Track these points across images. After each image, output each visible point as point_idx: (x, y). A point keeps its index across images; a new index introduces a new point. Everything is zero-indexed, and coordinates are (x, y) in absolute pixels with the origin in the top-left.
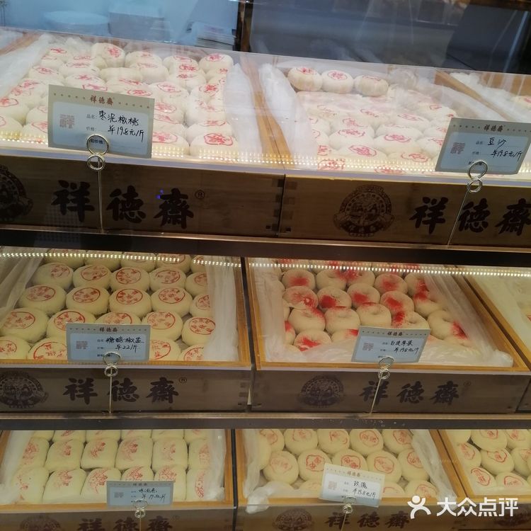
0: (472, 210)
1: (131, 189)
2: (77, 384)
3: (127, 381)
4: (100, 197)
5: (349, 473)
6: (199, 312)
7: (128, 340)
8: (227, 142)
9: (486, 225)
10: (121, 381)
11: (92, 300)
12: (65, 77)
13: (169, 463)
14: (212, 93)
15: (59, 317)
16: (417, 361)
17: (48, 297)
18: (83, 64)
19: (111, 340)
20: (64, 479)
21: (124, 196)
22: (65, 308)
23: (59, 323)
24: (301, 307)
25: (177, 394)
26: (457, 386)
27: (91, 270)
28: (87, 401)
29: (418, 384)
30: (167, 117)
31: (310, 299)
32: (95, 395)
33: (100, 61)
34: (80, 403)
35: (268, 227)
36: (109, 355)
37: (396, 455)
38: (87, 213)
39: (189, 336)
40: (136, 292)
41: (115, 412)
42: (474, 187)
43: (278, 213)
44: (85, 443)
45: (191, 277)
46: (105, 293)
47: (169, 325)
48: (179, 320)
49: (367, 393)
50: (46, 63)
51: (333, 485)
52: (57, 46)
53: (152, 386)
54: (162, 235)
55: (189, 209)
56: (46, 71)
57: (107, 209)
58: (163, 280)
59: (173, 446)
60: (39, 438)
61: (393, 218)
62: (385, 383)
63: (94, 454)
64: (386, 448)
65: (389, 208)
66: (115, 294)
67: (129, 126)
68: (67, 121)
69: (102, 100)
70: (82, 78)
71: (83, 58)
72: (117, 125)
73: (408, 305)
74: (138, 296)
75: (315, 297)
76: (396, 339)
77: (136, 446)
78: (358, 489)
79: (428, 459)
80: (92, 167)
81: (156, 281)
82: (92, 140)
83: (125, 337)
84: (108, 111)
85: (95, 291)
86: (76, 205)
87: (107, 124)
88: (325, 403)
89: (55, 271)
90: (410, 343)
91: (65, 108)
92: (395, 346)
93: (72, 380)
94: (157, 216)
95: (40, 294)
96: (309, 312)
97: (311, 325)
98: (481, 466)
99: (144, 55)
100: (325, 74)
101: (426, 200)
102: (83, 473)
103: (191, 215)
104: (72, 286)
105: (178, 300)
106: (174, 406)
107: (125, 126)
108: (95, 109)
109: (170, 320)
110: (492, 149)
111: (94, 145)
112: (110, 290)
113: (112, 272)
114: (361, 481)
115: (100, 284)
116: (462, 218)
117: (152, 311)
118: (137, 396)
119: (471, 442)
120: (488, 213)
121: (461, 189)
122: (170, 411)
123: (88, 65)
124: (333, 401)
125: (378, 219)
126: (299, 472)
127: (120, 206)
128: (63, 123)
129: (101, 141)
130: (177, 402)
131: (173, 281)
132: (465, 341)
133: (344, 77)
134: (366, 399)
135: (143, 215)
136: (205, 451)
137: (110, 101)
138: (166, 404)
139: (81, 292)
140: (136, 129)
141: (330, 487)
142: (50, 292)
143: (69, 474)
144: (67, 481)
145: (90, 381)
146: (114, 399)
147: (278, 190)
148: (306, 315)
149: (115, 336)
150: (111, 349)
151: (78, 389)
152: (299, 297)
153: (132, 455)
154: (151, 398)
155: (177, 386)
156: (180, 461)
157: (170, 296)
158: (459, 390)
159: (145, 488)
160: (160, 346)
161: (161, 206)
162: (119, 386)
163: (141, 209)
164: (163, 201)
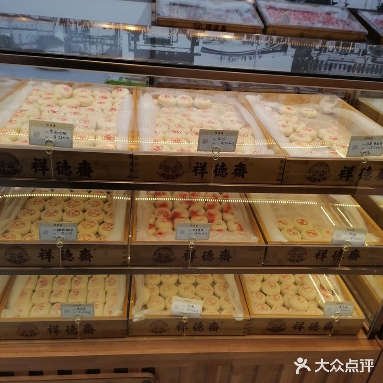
0: (219, 167)
1: (65, 161)
2: (44, 252)
3: (68, 251)
4: (51, 165)
5: (185, 301)
6: (108, 221)
7: (67, 230)
8: (111, 139)
9: (227, 174)
10: (65, 250)
11: (53, 215)
12: (40, 105)
13: (94, 300)
14: (113, 111)
15: (37, 223)
16: (208, 239)
17: (32, 214)
18: (49, 98)
19: (59, 230)
20: (40, 307)
21: (62, 164)
22: (40, 219)
23: (37, 226)
24: (161, 217)
25: (92, 257)
26: (229, 252)
27: (54, 201)
28: (49, 261)
29: (210, 251)
30: (87, 127)
31: (167, 213)
32: (53, 257)
33: (59, 95)
34: (46, 262)
35: (128, 177)
36: (59, 237)
37: (219, 298)
38: (46, 172)
39: (102, 231)
40: (76, 211)
41: (63, 266)
42: (216, 158)
43: (131, 170)
44: (52, 292)
45: (107, 204)
46: (60, 212)
47: (92, 227)
48: (97, 224)
49: (186, 255)
50: (31, 98)
51: (177, 307)
52: (37, 87)
53: (80, 253)
54: (80, 181)
55: (92, 169)
56: (30, 103)
57: (55, 170)
58: (91, 205)
59: (98, 292)
60: (28, 289)
61: (184, 171)
62: (194, 251)
63: (56, 296)
64: (214, 294)
65: (181, 167)
66: (65, 213)
67: (63, 136)
68: (36, 134)
69: (51, 125)
70: (49, 106)
71: (50, 94)
72: (58, 135)
73: (218, 216)
74: (77, 213)
75: (170, 213)
76: (195, 228)
77: (78, 292)
78: (190, 308)
79: (234, 298)
80: (47, 152)
81: (87, 207)
82: (47, 141)
83: (66, 228)
84: (54, 129)
85: (56, 211)
86: (41, 168)
87: (53, 135)
88: (166, 262)
89: (36, 202)
90: (202, 230)
91: (35, 129)
92: (195, 232)
93: (42, 250)
94: (77, 173)
95: (28, 213)
96: (165, 220)
97: (165, 226)
98: (266, 303)
99: (82, 91)
100: (178, 98)
101: (197, 163)
102: (50, 305)
103: (93, 172)
104: (44, 209)
105: (98, 215)
106: (92, 263)
107: (61, 135)
108: (48, 129)
109: (93, 224)
110: (220, 142)
111: (49, 143)
112: (63, 211)
113: (65, 202)
114: (191, 305)
115: (59, 208)
116: (215, 171)
117: (85, 220)
118: (73, 258)
119: (261, 291)
120: (226, 169)
121: (211, 158)
122: (90, 266)
123: (52, 98)
124: (170, 260)
125: (177, 172)
126: (165, 305)
127: (61, 168)
128: (35, 135)
129: (51, 142)
130: (93, 261)
131: (96, 206)
132: (242, 233)
133: (188, 99)
134: (186, 259)
135: (71, 172)
136: (115, 294)
137: (54, 126)
138: (87, 262)
139: (48, 212)
140: (66, 136)
141: (175, 308)
142: (33, 212)
143: (43, 305)
144: (42, 308)
145: (50, 250)
146: (62, 259)
147: (131, 160)
148: (164, 222)
149: (61, 228)
150: (59, 234)
151: (45, 254)
152: (161, 213)
153: (76, 296)
154: (80, 259)
155: (92, 253)
156: (101, 299)
157: (94, 213)
158: (231, 254)
159: (80, 307)
160: (86, 236)
161: (79, 168)
162: (64, 253)
163: (70, 170)
164: (79, 166)
